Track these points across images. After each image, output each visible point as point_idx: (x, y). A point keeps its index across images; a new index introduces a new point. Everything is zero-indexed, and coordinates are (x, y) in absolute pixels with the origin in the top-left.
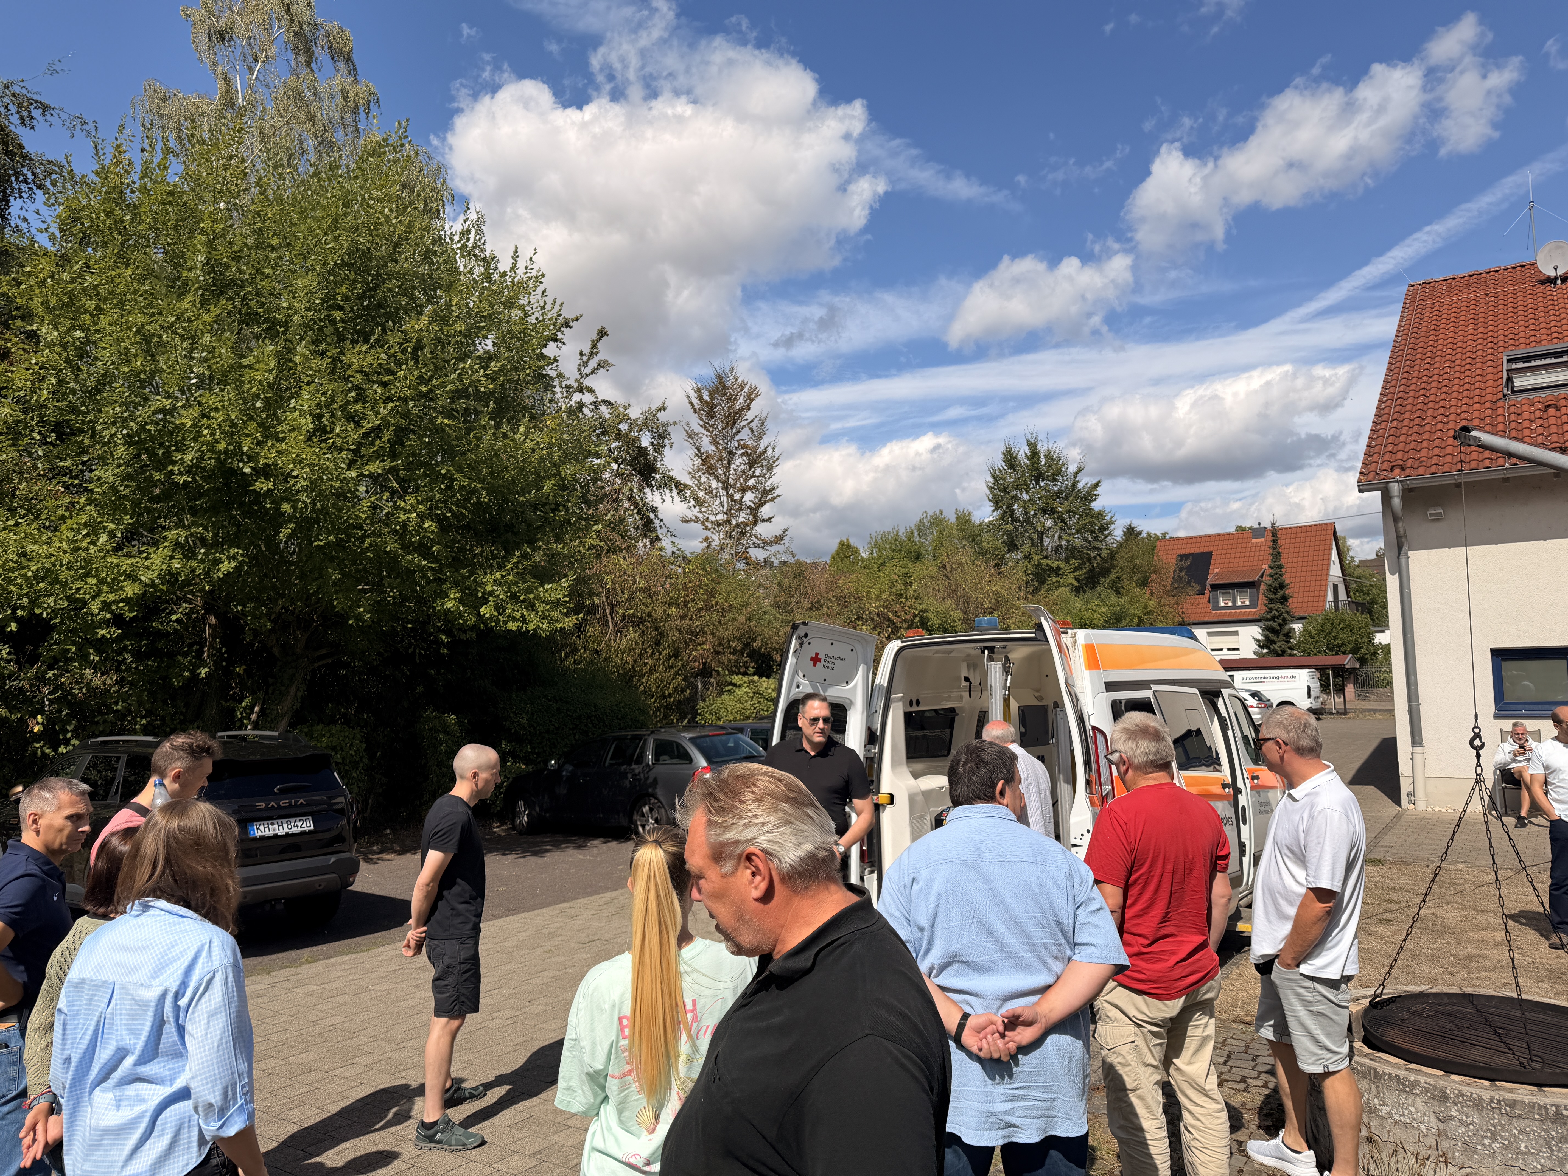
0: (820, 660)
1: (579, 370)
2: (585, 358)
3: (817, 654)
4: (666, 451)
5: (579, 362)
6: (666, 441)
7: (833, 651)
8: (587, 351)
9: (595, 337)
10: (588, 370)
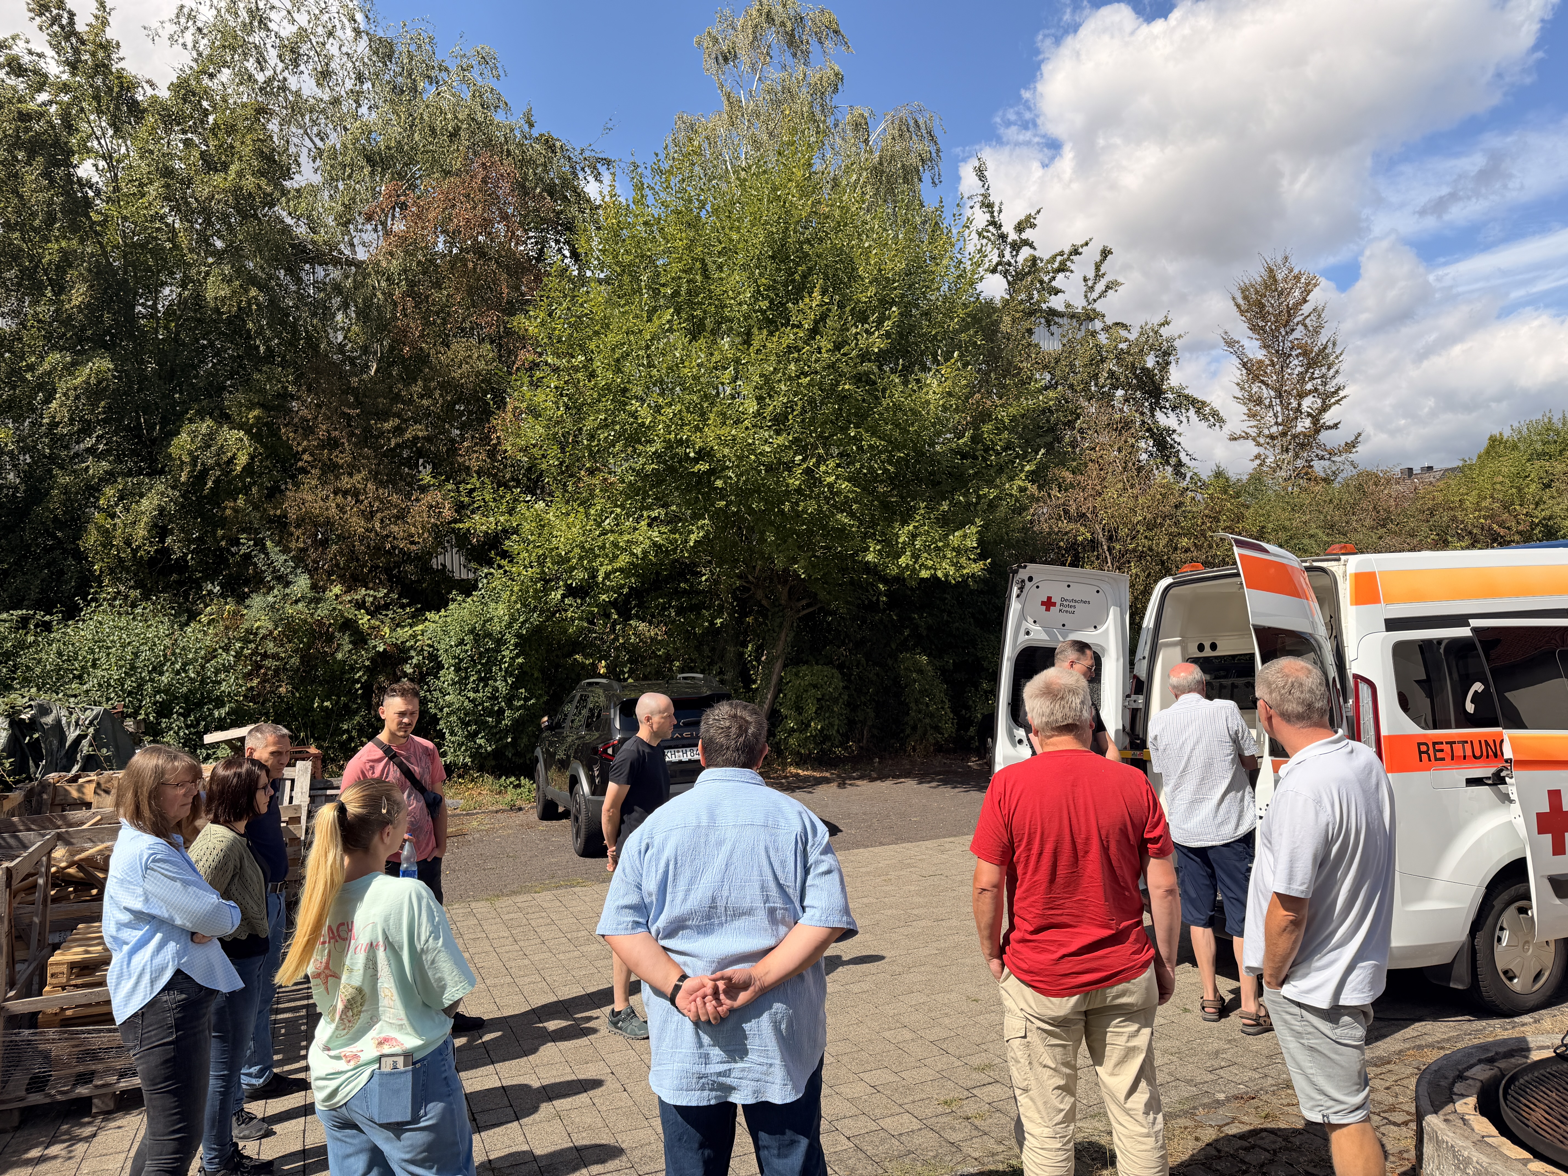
0: (1054, 604)
1: (1086, 296)
2: (1090, 283)
3: (1049, 598)
4: (1172, 368)
5: (1084, 289)
6: (1172, 358)
7: (1069, 594)
8: (1091, 274)
9: (1098, 258)
10: (1095, 295)
